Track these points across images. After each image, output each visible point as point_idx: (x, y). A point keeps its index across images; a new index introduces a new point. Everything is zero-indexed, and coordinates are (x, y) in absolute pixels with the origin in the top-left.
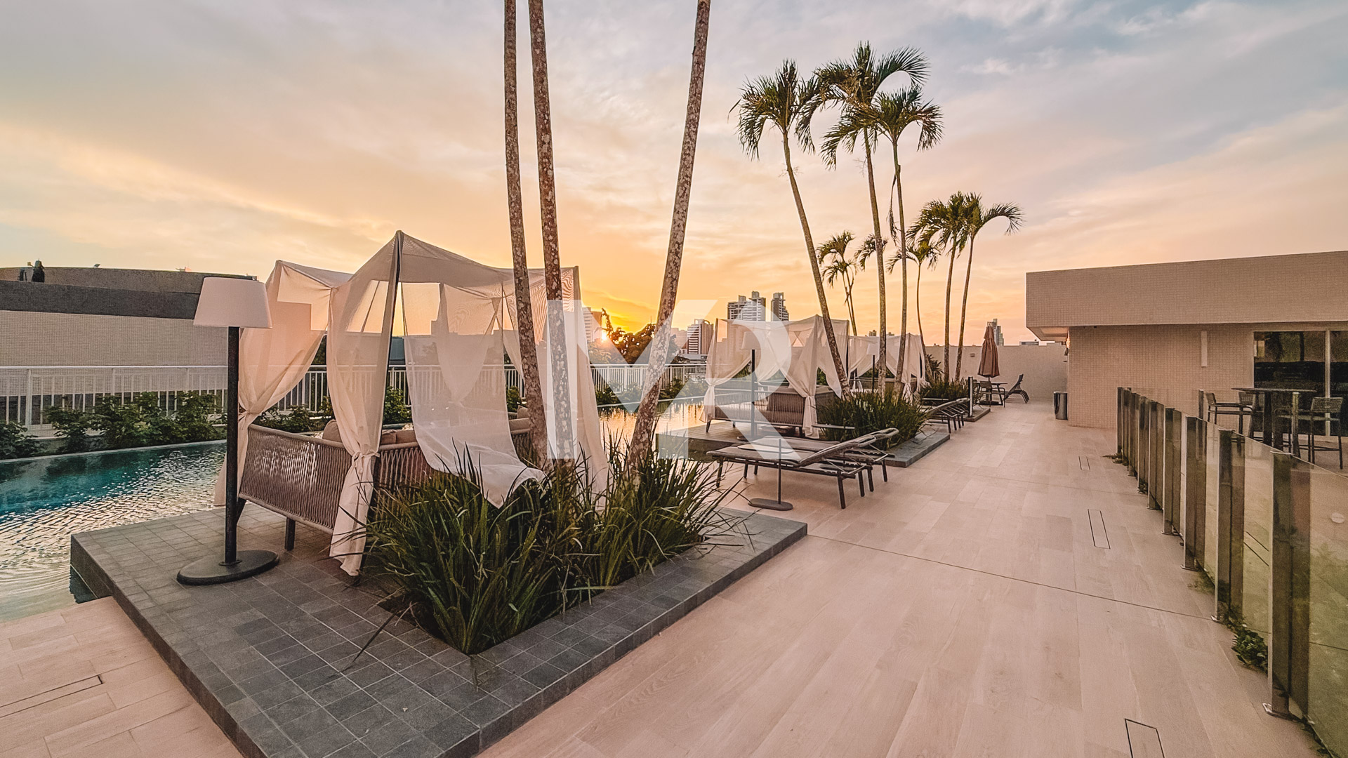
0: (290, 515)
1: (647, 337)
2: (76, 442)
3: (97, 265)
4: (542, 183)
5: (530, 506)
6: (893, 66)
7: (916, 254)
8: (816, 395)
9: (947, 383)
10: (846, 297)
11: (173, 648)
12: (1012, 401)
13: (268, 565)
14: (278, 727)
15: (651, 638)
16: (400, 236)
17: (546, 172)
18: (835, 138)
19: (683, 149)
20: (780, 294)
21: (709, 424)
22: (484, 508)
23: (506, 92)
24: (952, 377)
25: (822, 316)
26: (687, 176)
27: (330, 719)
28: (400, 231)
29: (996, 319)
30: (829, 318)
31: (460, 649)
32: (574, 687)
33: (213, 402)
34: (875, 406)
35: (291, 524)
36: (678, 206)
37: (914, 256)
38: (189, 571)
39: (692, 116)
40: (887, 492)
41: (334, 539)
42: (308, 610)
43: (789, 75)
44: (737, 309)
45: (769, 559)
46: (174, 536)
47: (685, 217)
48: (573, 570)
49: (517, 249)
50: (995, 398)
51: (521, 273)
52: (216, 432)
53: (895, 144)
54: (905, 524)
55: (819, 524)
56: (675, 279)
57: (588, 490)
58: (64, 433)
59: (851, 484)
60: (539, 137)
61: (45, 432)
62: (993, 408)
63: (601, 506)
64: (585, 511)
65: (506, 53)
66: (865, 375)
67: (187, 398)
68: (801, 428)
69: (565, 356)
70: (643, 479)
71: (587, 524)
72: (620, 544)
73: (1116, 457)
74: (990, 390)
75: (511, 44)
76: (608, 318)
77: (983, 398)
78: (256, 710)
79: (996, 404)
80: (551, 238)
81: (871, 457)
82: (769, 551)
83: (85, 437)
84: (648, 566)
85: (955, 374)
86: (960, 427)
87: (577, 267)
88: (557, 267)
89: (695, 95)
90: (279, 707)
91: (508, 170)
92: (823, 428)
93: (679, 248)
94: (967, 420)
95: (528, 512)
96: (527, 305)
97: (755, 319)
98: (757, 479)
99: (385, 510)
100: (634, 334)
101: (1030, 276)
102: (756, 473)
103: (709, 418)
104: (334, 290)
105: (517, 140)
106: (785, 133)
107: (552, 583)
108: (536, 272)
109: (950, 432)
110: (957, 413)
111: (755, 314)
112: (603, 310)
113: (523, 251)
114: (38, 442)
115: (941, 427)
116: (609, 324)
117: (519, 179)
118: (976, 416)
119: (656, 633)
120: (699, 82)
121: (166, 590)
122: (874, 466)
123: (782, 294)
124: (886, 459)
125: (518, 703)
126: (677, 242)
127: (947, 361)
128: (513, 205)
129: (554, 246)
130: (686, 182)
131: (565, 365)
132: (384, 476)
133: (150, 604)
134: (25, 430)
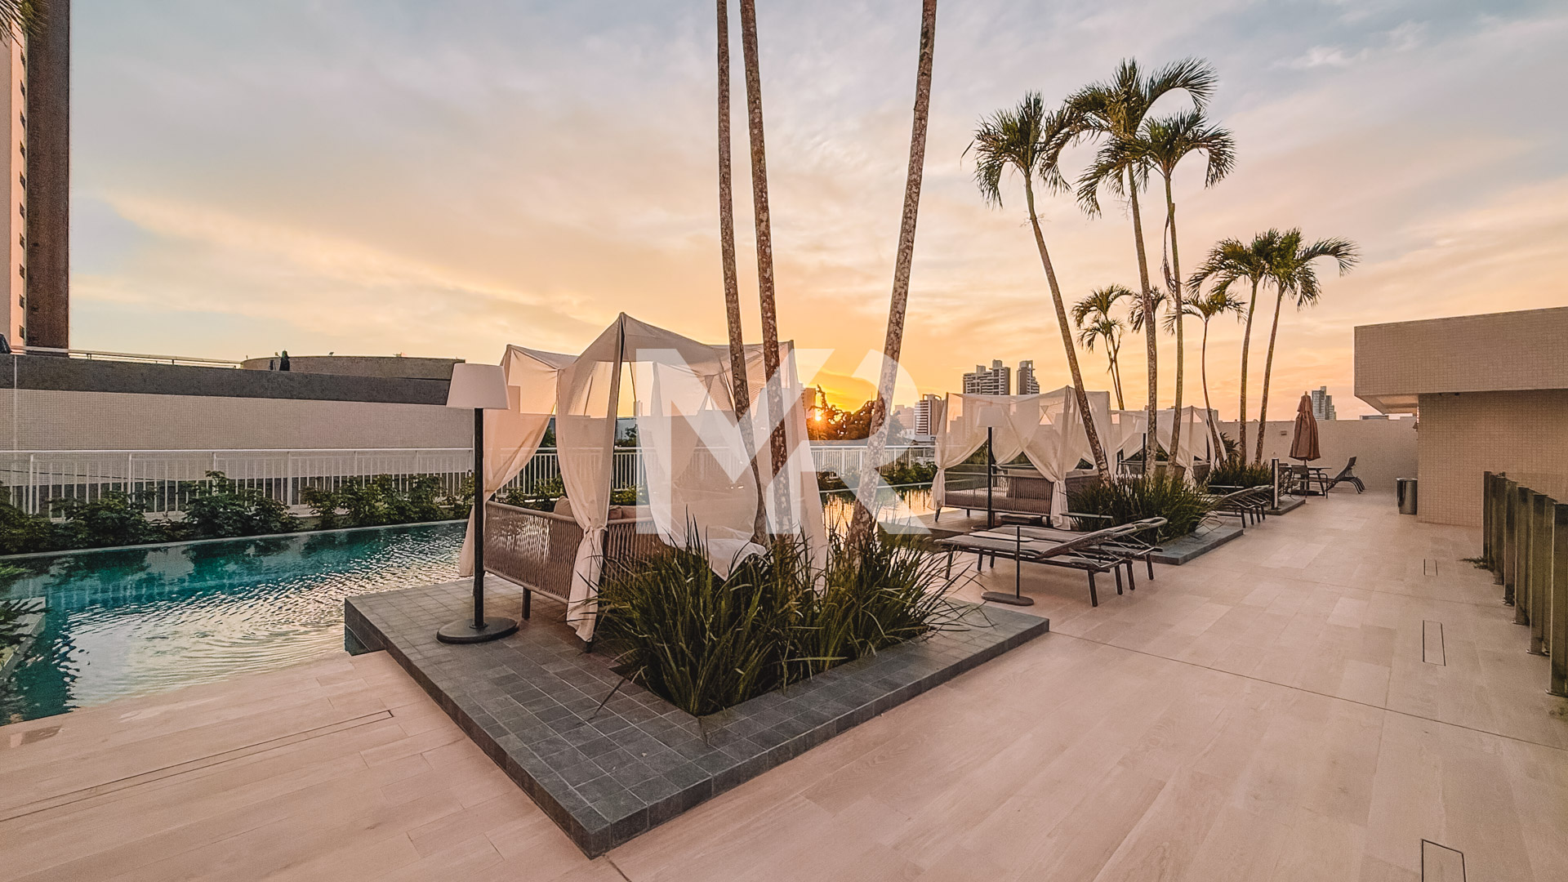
0: (526, 585)
1: (867, 415)
2: (327, 521)
3: (332, 353)
4: (760, 261)
5: (752, 578)
6: (1167, 84)
7: (1202, 307)
8: (1066, 479)
9: (1243, 468)
10: (1109, 364)
11: (445, 692)
12: (1340, 490)
13: (511, 631)
14: (540, 758)
15: (872, 717)
16: (623, 318)
17: (764, 249)
18: (1092, 181)
19: (904, 211)
20: (1028, 363)
21: (939, 511)
22: (710, 577)
23: (720, 166)
24: (1251, 460)
25: (1074, 387)
26: (908, 241)
27: (582, 756)
28: (623, 313)
29: (1325, 387)
30: (1083, 389)
31: (687, 710)
32: (797, 753)
33: (439, 484)
34: (1141, 495)
35: (527, 592)
36: (899, 274)
37: (1199, 311)
38: (445, 631)
39: (914, 176)
40: (1153, 590)
41: (571, 606)
42: (551, 670)
43: (1033, 108)
44: (974, 381)
45: (1003, 653)
46: (427, 603)
47: (907, 284)
48: (793, 644)
49: (733, 325)
50: (1314, 486)
51: (737, 350)
52: (442, 513)
53: (1168, 178)
54: (1171, 626)
55: (1063, 621)
56: (896, 351)
57: (807, 567)
58: (318, 511)
59: (1106, 581)
60: (757, 214)
61: (303, 511)
62: (1309, 500)
63: (820, 585)
64: (805, 588)
65: (720, 126)
66: (1134, 458)
67: (417, 480)
68: (1048, 518)
69: (784, 432)
70: (865, 560)
71: (807, 599)
72: (840, 624)
73: (1480, 561)
74: (1305, 476)
75: (725, 118)
76: (823, 395)
77: (1298, 487)
78: (519, 744)
79: (1315, 494)
80: (769, 314)
81: (1131, 551)
82: (1002, 644)
83: (334, 516)
84: (870, 649)
85: (1255, 456)
86: (1259, 521)
87: (792, 341)
88: (776, 344)
89: (917, 154)
90: (538, 743)
91: (723, 246)
92: (1075, 517)
93: (900, 318)
94: (1269, 513)
95: (747, 585)
96: (744, 382)
97: (997, 393)
98: (993, 573)
99: (618, 580)
100: (852, 413)
101: (1358, 330)
102: (992, 565)
103: (939, 506)
104: (560, 372)
105: (731, 215)
106: (1028, 176)
107: (773, 656)
108: (753, 348)
109: (1244, 527)
110: (1255, 503)
111: (997, 387)
112: (819, 387)
113: (739, 327)
114: (298, 519)
115: (1232, 520)
116: (824, 401)
117: (734, 255)
118: (1282, 508)
119: (878, 713)
120: (921, 139)
121: (428, 646)
122: (1133, 561)
123: (1031, 362)
124: (1152, 554)
125: (745, 759)
126: (898, 312)
127: (1243, 441)
128: (728, 280)
129: (772, 322)
130: (908, 247)
131: (784, 441)
132: (612, 550)
133: (419, 657)
134: (288, 508)
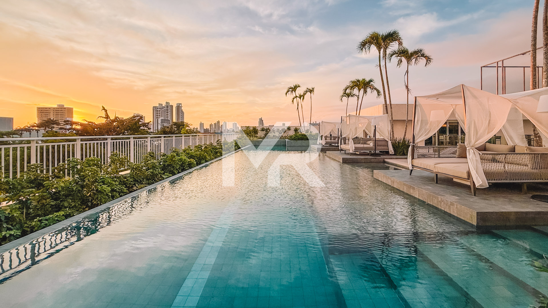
44: (158, 110)
111: (167, 112)
123: (180, 104)
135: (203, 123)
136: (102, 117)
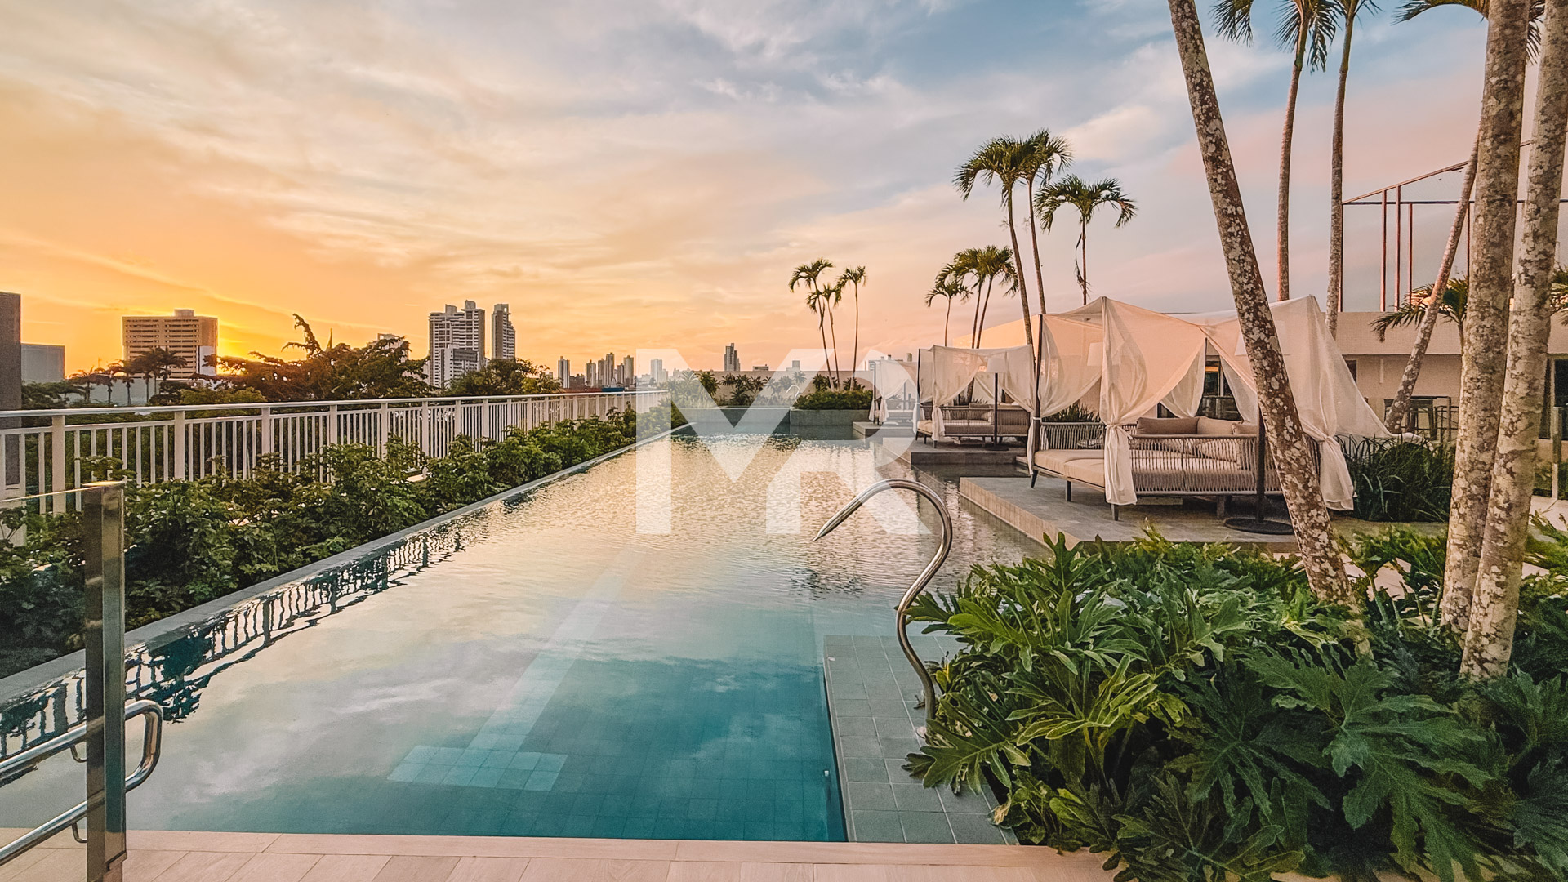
20: (503, 306)
44: (443, 322)
111: (470, 330)
123: (507, 306)
135: (568, 361)
136: (299, 345)
